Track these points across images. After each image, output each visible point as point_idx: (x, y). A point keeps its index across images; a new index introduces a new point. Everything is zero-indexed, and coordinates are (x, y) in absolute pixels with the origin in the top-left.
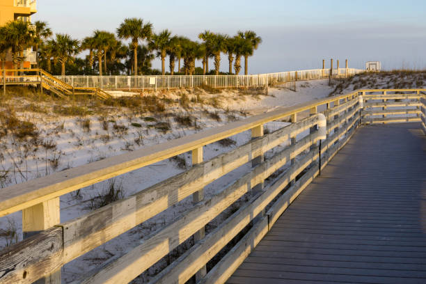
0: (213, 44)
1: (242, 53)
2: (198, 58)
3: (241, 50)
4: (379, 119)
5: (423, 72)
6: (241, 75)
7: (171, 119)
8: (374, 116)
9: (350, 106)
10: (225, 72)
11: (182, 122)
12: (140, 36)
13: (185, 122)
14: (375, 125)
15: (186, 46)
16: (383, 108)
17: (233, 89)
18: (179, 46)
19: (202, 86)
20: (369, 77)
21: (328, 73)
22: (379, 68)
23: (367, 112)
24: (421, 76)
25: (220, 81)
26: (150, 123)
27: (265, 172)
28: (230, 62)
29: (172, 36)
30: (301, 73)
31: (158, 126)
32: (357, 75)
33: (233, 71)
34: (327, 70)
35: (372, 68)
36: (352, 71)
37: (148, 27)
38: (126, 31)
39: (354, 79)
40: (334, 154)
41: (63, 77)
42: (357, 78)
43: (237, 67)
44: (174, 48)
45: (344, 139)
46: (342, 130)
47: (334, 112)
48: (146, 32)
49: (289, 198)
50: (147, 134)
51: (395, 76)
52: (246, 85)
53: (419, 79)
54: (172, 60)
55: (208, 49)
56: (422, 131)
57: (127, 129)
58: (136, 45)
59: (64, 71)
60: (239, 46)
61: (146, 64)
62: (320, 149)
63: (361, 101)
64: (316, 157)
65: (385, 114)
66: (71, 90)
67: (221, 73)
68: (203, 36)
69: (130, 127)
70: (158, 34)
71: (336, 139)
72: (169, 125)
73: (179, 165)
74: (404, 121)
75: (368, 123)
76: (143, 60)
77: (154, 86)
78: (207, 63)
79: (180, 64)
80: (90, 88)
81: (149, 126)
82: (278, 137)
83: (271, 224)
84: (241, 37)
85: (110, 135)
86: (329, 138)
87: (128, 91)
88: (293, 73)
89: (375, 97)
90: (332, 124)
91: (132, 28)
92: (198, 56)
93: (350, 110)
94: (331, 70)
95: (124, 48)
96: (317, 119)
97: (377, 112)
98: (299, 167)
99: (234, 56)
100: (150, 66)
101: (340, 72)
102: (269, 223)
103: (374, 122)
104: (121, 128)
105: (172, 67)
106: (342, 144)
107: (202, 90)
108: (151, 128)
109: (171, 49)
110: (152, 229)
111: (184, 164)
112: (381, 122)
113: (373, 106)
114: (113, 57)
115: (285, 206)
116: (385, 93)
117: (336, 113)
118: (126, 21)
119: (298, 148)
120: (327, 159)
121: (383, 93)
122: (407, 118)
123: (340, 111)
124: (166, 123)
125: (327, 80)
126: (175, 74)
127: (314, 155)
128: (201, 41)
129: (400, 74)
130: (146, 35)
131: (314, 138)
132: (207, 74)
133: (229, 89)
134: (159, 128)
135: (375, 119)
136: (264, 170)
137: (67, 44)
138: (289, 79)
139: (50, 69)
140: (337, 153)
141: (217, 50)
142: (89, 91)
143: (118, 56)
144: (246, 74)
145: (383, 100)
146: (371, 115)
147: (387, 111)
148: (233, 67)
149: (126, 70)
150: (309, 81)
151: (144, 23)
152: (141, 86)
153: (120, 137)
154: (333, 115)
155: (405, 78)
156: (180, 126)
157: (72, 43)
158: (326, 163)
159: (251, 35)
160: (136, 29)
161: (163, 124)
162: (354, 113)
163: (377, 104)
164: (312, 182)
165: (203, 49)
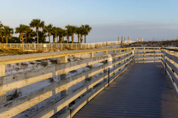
0: (71, 30)
1: (83, 34)
2: (65, 36)
3: (83, 32)
4: (141, 61)
5: (161, 42)
6: (83, 43)
7: (48, 61)
8: (139, 59)
9: (127, 53)
10: (76, 42)
11: (53, 62)
12: (39, 26)
13: (55, 62)
14: (139, 63)
15: (59, 31)
16: (143, 56)
17: (80, 49)
18: (56, 31)
19: (66, 48)
20: (138, 44)
21: (121, 43)
22: (143, 40)
23: (136, 58)
24: (161, 43)
25: (74, 46)
26: (38, 62)
27: (68, 84)
28: (79, 38)
29: (53, 27)
30: (109, 43)
31: (42, 64)
32: (133, 43)
33: (80, 42)
34: (120, 41)
35: (140, 40)
36: (131, 42)
37: (43, 23)
38: (33, 25)
39: (132, 45)
40: (118, 76)
41: (7, 44)
42: (133, 45)
43: (81, 40)
44: (54, 32)
45: (124, 69)
46: (122, 65)
47: (118, 55)
48: (42, 25)
49: (88, 98)
50: (37, 67)
51: (149, 44)
52: (85, 47)
53: (160, 45)
54: (54, 37)
55: (69, 32)
56: (161, 66)
57: (27, 65)
58: (38, 30)
59: (7, 42)
60: (82, 31)
61: (44, 39)
62: (109, 73)
63: (133, 52)
64: (106, 77)
65: (144, 58)
66: (10, 50)
67: (75, 43)
68: (67, 27)
69: (29, 64)
70: (47, 26)
71: (119, 68)
72: (47, 63)
73: (50, 81)
74: (153, 61)
75: (136, 62)
76: (42, 37)
77: (45, 48)
78: (69, 38)
79: (57, 39)
80: (18, 49)
81: (38, 64)
82: (79, 64)
83: (73, 114)
84: (83, 27)
85: (20, 67)
86: (114, 68)
87: (34, 50)
88: (105, 43)
89: (140, 50)
90: (117, 61)
91: (36, 23)
92: (64, 35)
93: (127, 55)
94: (122, 42)
95: (34, 32)
96: (107, 57)
97: (141, 58)
98: (95, 81)
99: (80, 35)
100: (45, 40)
101: (126, 42)
102: (71, 113)
103: (139, 62)
104: (25, 64)
105: (54, 40)
106: (123, 71)
107: (66, 50)
108: (39, 65)
109: (53, 32)
110: (32, 111)
111: (53, 81)
112: (143, 62)
113: (139, 55)
114: (29, 36)
115: (85, 103)
116: (144, 49)
117: (119, 56)
118: (33, 20)
119: (94, 71)
120: (114, 78)
121: (143, 49)
122: (155, 60)
123: (121, 55)
124: (46, 63)
125: (120, 45)
126: (55, 43)
127: (105, 75)
128: (66, 29)
129: (152, 43)
130: (42, 26)
131: (105, 67)
132: (68, 43)
133: (78, 49)
134: (42, 65)
135: (140, 61)
136: (67, 82)
137: (8, 30)
138: (103, 45)
139: (3, 41)
140: (120, 75)
141: (72, 33)
142: (18, 50)
143: (32, 36)
144: (85, 43)
145: (143, 52)
146: (138, 58)
147: (145, 57)
148: (79, 40)
149: (35, 42)
150: (112, 46)
151: (41, 21)
152: (40, 48)
153: (24, 69)
154: (117, 56)
155: (154, 45)
156: (52, 64)
157: (10, 30)
158: (113, 80)
159: (87, 26)
160: (37, 23)
161: (45, 63)
162: (129, 57)
163: (141, 54)
164: (104, 90)
165: (66, 32)
